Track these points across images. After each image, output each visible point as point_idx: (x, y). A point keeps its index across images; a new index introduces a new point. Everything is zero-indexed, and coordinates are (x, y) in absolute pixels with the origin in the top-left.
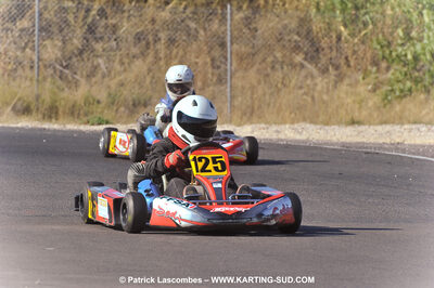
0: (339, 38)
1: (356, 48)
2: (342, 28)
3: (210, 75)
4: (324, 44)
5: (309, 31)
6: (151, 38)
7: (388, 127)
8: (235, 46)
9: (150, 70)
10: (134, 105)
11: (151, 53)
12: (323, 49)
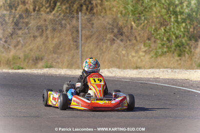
0: (132, 28)
1: (139, 32)
2: (133, 23)
3: (72, 46)
4: (125, 30)
5: (118, 24)
6: (44, 28)
7: (153, 70)
8: (83, 32)
9: (44, 43)
10: (36, 59)
11: (44, 35)
12: (124, 33)
